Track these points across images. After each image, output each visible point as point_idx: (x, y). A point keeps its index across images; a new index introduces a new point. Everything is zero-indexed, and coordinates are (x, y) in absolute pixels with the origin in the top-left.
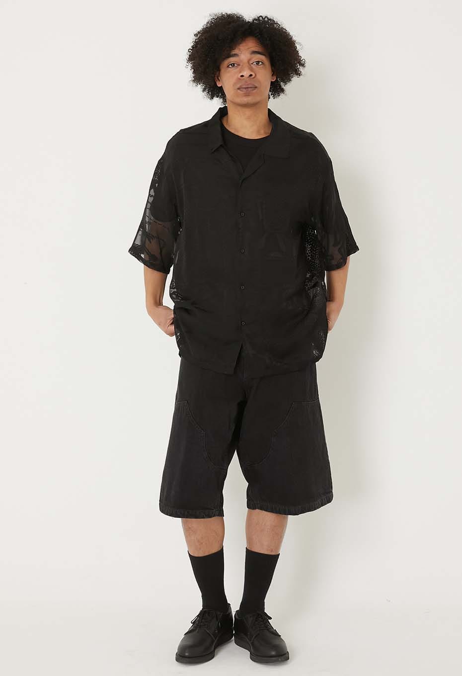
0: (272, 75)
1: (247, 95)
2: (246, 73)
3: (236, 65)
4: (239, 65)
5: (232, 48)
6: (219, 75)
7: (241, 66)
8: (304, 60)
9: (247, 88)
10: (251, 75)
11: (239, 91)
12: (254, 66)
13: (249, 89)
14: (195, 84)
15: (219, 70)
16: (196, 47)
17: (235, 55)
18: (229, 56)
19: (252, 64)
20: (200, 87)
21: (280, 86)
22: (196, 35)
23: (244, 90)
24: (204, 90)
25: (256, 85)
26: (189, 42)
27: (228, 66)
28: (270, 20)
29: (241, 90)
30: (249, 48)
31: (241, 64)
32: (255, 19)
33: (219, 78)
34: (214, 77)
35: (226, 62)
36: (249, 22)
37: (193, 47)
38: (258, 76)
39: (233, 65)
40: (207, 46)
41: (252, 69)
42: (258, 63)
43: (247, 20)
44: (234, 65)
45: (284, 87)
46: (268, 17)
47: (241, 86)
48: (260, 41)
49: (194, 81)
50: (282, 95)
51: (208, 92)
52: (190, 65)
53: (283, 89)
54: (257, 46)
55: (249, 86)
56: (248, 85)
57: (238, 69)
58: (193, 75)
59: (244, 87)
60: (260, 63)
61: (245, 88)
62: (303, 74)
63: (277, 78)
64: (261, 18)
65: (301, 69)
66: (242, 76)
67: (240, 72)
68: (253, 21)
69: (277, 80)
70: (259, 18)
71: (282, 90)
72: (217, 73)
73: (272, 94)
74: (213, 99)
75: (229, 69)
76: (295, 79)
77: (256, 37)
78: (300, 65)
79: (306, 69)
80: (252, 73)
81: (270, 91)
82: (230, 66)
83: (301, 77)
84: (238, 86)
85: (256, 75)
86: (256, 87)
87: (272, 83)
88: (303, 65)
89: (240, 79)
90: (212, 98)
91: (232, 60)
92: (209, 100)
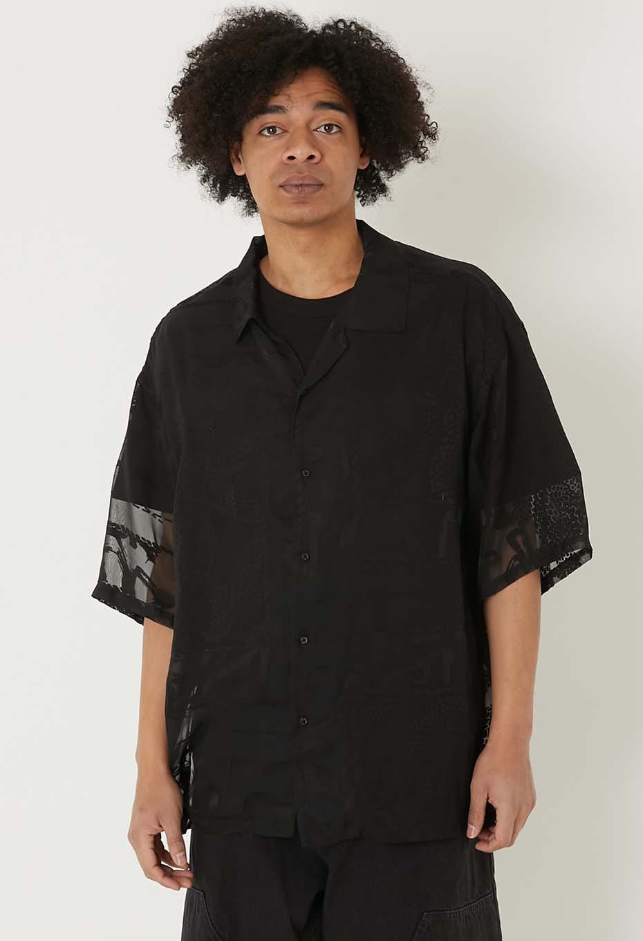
0: (362, 155)
1: (301, 202)
2: (301, 152)
3: (278, 131)
4: (286, 131)
5: (271, 92)
6: (238, 151)
7: (288, 135)
8: (434, 125)
9: (301, 185)
10: (311, 157)
11: (282, 192)
12: (320, 135)
13: (307, 189)
14: (183, 166)
15: (240, 138)
16: (190, 83)
17: (279, 109)
18: (263, 110)
19: (316, 130)
20: (194, 173)
21: (379, 179)
22: (191, 55)
23: (295, 191)
24: (205, 178)
25: (322, 180)
26: (174, 69)
27: (260, 133)
28: (362, 29)
29: (285, 190)
30: (309, 95)
31: (291, 130)
32: (328, 26)
33: (240, 156)
34: (229, 153)
35: (256, 124)
36: (313, 32)
37: (183, 82)
38: (328, 161)
39: (272, 130)
40: (215, 84)
41: (314, 144)
42: (329, 127)
43: (310, 27)
44: (274, 131)
45: (387, 183)
46: (359, 23)
47: (287, 181)
48: (337, 79)
49: (182, 158)
50: (381, 199)
51: (214, 186)
52: (174, 125)
53: (384, 185)
54: (329, 91)
55: (306, 182)
56: (304, 178)
57: (283, 140)
58: (179, 145)
59: (296, 182)
60: (335, 130)
61: (297, 186)
62: (430, 156)
63: (371, 161)
64: (341, 25)
65: (428, 143)
66: (291, 158)
67: (288, 149)
68: (324, 29)
69: (371, 165)
70: (336, 23)
71: (383, 189)
72: (236, 144)
73: (358, 196)
74: (223, 200)
75: (264, 139)
76: (413, 166)
77: (328, 68)
78: (425, 135)
79: (439, 143)
80: (313, 154)
81: (355, 189)
82: (266, 132)
83: (427, 161)
84: (282, 180)
85: (322, 156)
86: (321, 185)
87: (359, 172)
88: (432, 135)
89: (286, 164)
90: (222, 197)
91: (270, 119)
92: (214, 202)
